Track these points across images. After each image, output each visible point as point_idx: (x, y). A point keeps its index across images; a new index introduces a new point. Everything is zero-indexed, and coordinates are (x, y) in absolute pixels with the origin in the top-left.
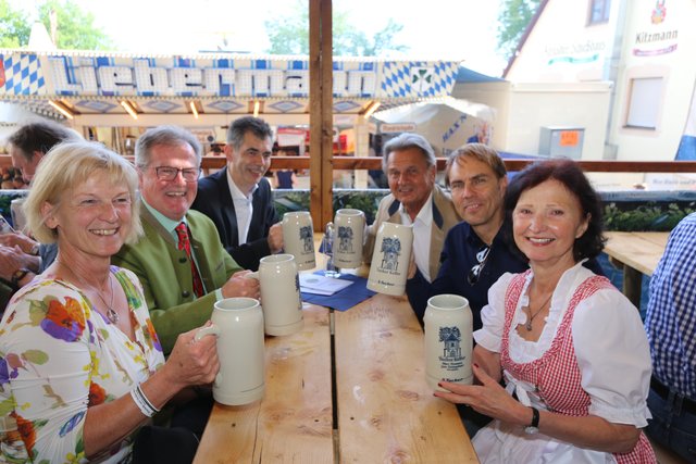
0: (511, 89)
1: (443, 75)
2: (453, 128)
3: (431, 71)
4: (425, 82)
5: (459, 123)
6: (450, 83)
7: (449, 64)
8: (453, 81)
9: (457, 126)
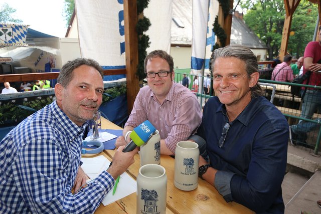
0: (60, 41)
1: (18, 32)
2: (39, 59)
3: (10, 30)
4: (7, 36)
5: (41, 57)
6: (24, 37)
7: (21, 27)
8: (26, 36)
9: (40, 58)
